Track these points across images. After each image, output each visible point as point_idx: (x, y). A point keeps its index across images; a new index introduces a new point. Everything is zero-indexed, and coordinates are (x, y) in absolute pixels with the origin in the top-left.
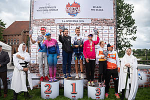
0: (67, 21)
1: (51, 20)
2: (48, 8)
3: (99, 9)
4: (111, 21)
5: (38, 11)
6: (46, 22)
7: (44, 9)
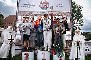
0: (40, 13)
1: (30, 12)
2: (29, 4)
3: (61, 6)
4: (68, 13)
5: (22, 6)
6: (27, 13)
7: (26, 5)
